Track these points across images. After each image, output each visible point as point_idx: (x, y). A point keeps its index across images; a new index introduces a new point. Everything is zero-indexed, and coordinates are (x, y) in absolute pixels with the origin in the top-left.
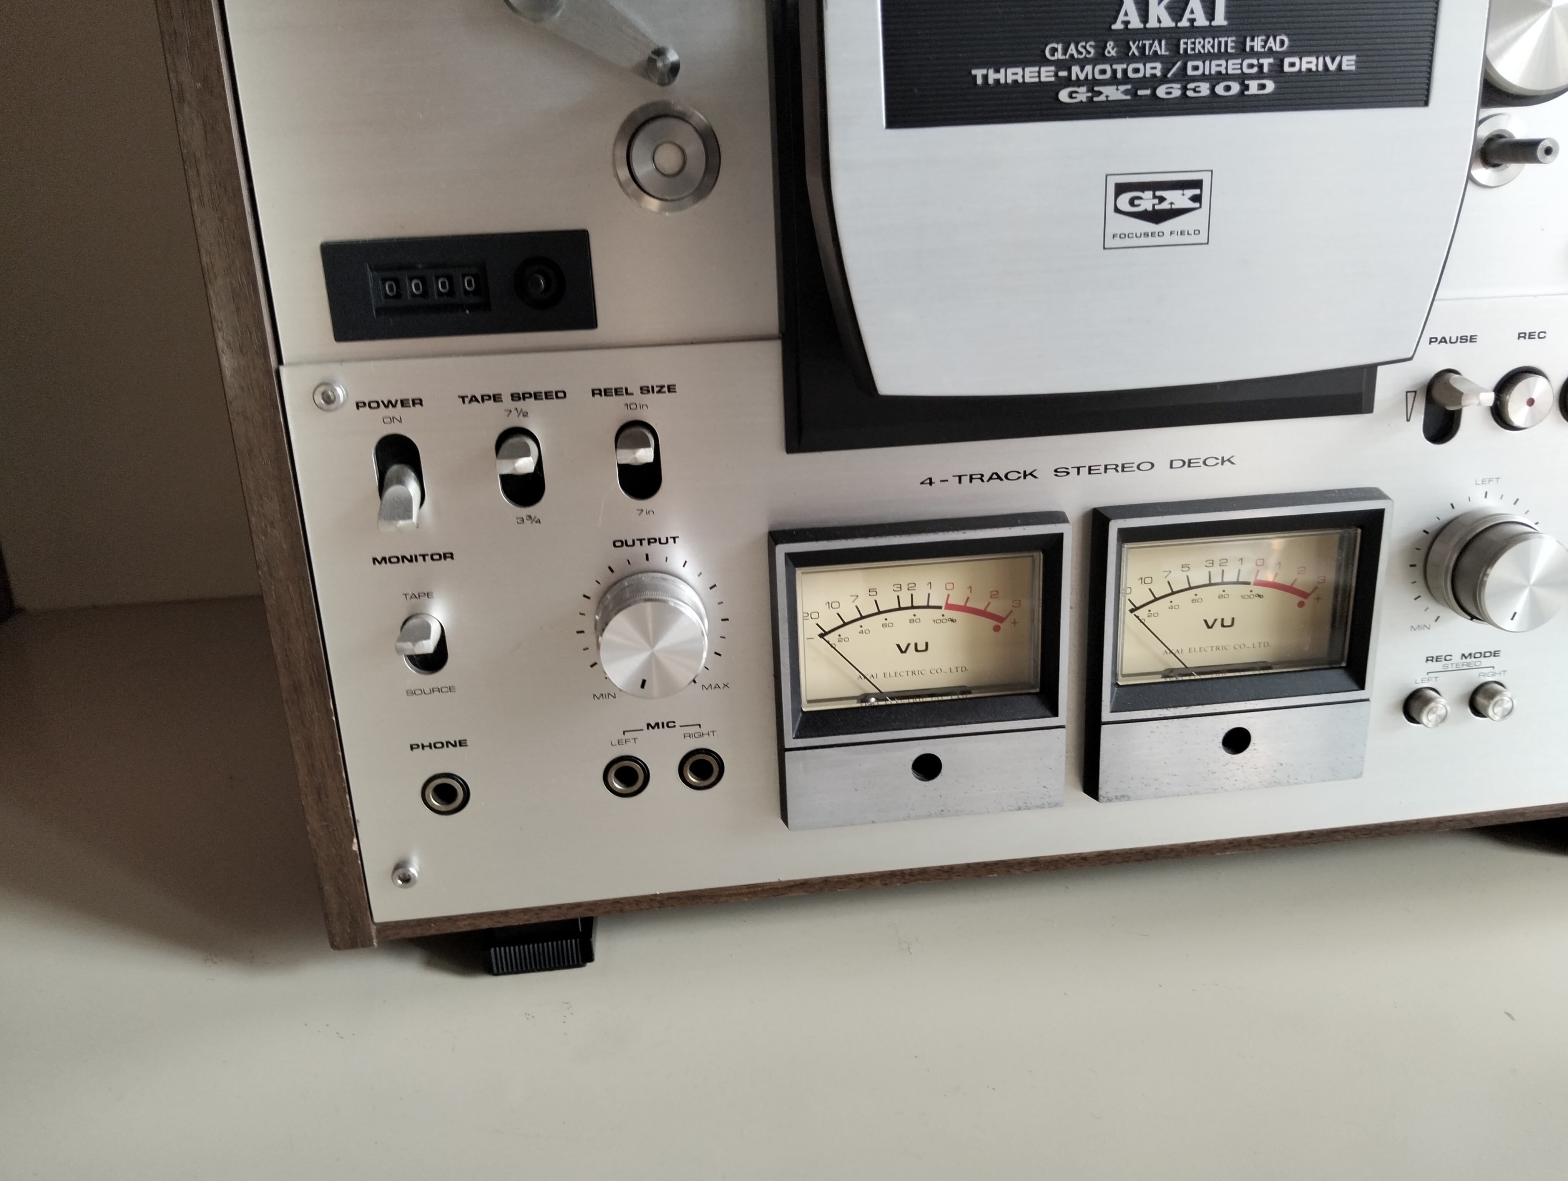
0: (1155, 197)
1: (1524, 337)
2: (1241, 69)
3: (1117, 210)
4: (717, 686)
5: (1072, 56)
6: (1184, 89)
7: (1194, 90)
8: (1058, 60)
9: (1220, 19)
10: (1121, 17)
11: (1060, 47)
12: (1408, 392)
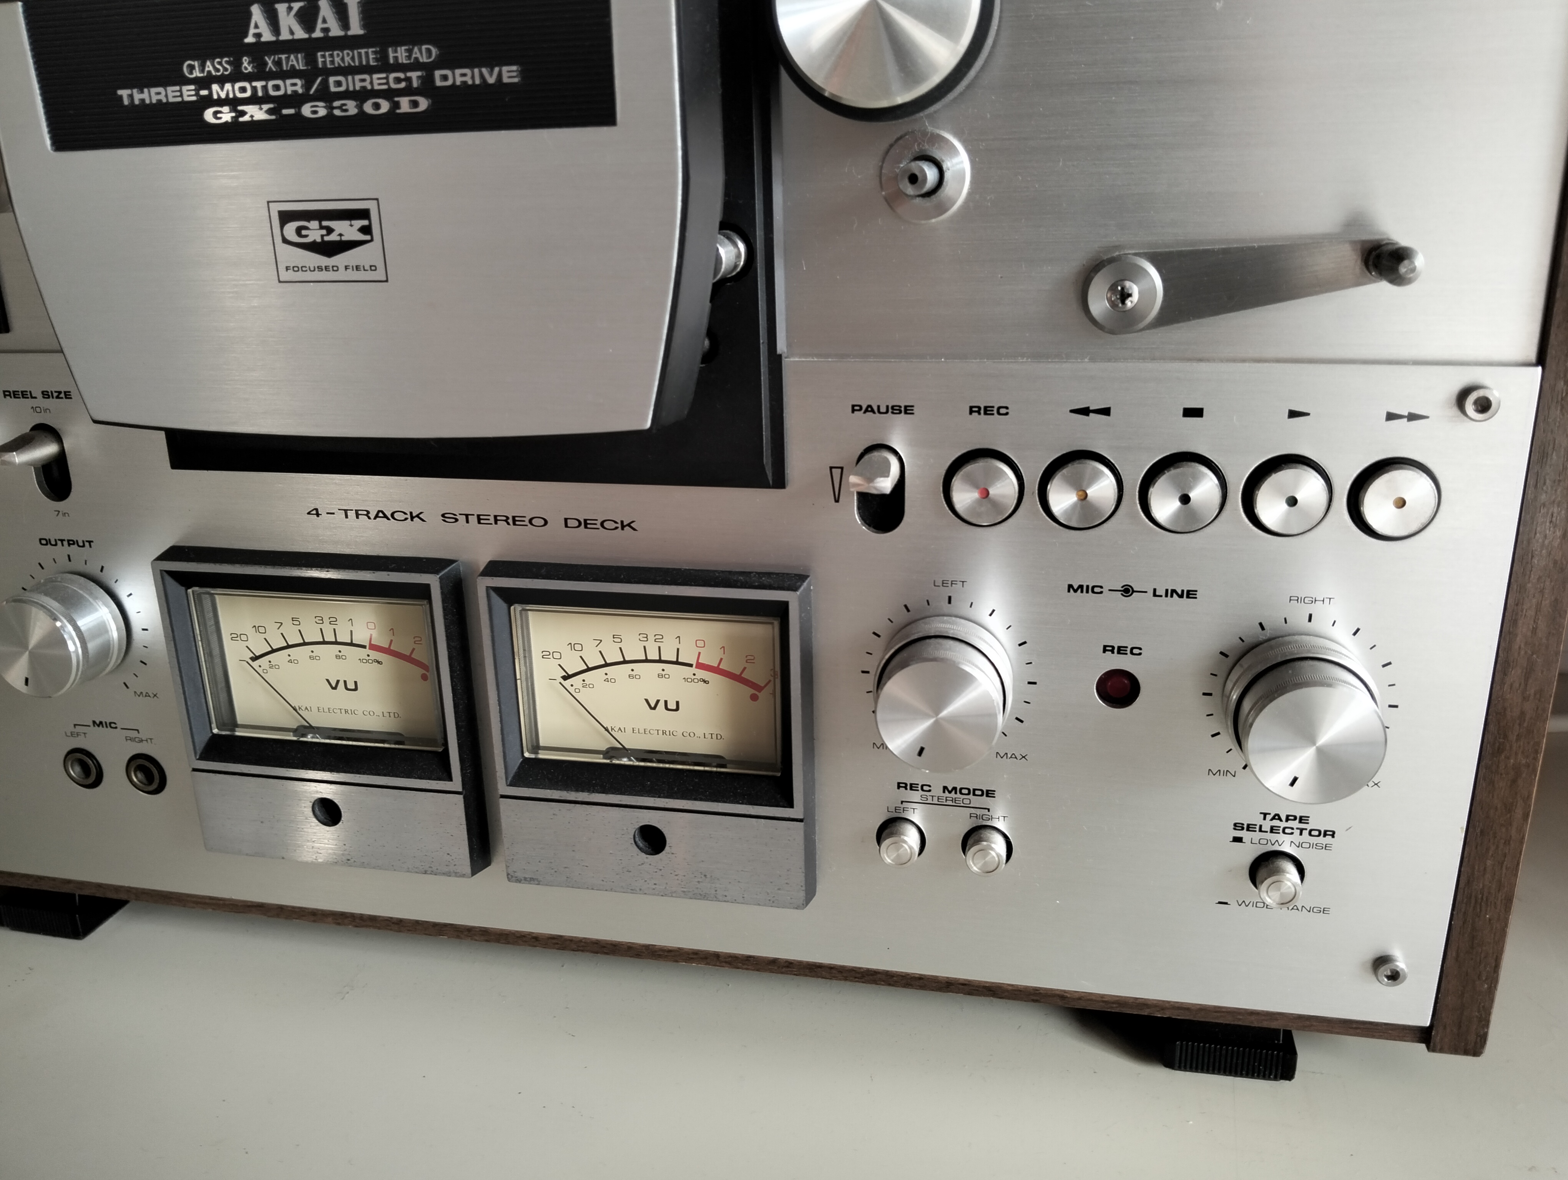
1: (979, 412)
2: (387, 83)
3: (285, 241)
4: (147, 695)
5: (209, 72)
6: (330, 107)
7: (340, 108)
8: (197, 78)
9: (356, 28)
10: (252, 31)
11: (196, 64)
12: (831, 468)
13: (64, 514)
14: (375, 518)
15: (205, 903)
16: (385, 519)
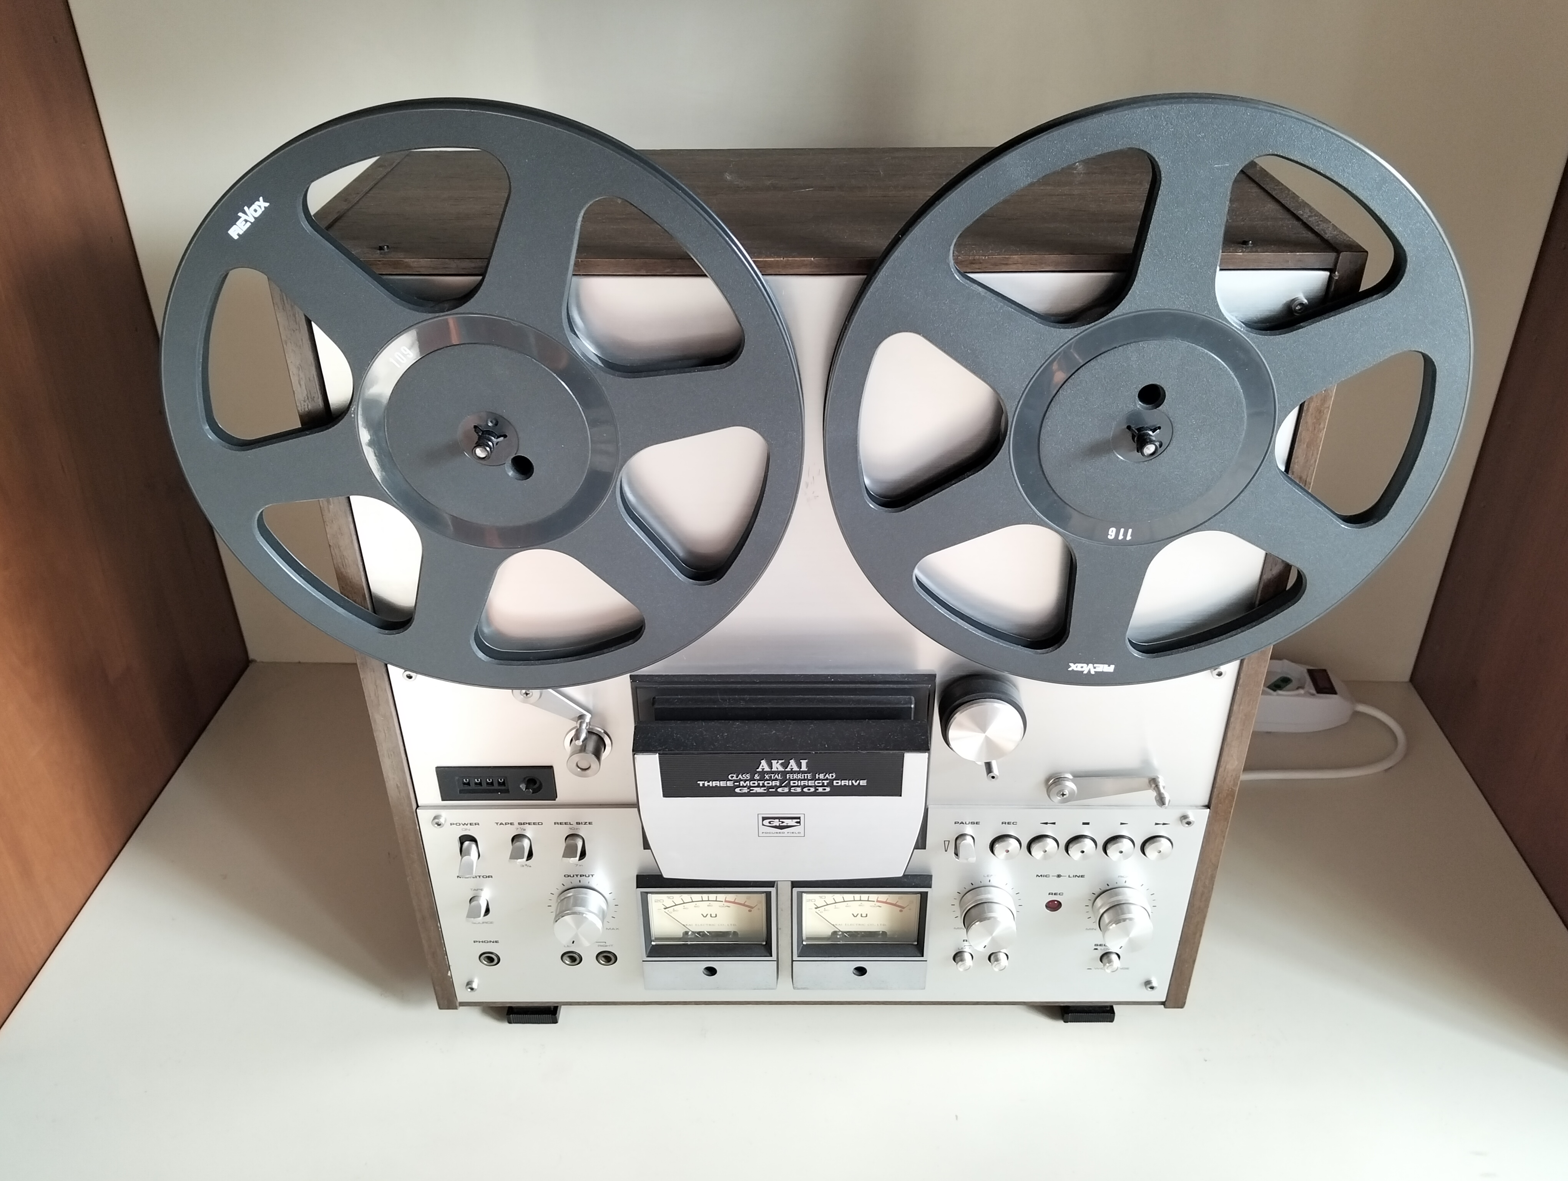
1: (1005, 824)
2: (814, 784)
3: (763, 825)
4: (613, 929)
5: (740, 778)
6: (790, 790)
7: (794, 790)
8: (734, 780)
9: (804, 768)
10: (761, 767)
11: (735, 775)
12: (945, 841)
13: (580, 866)
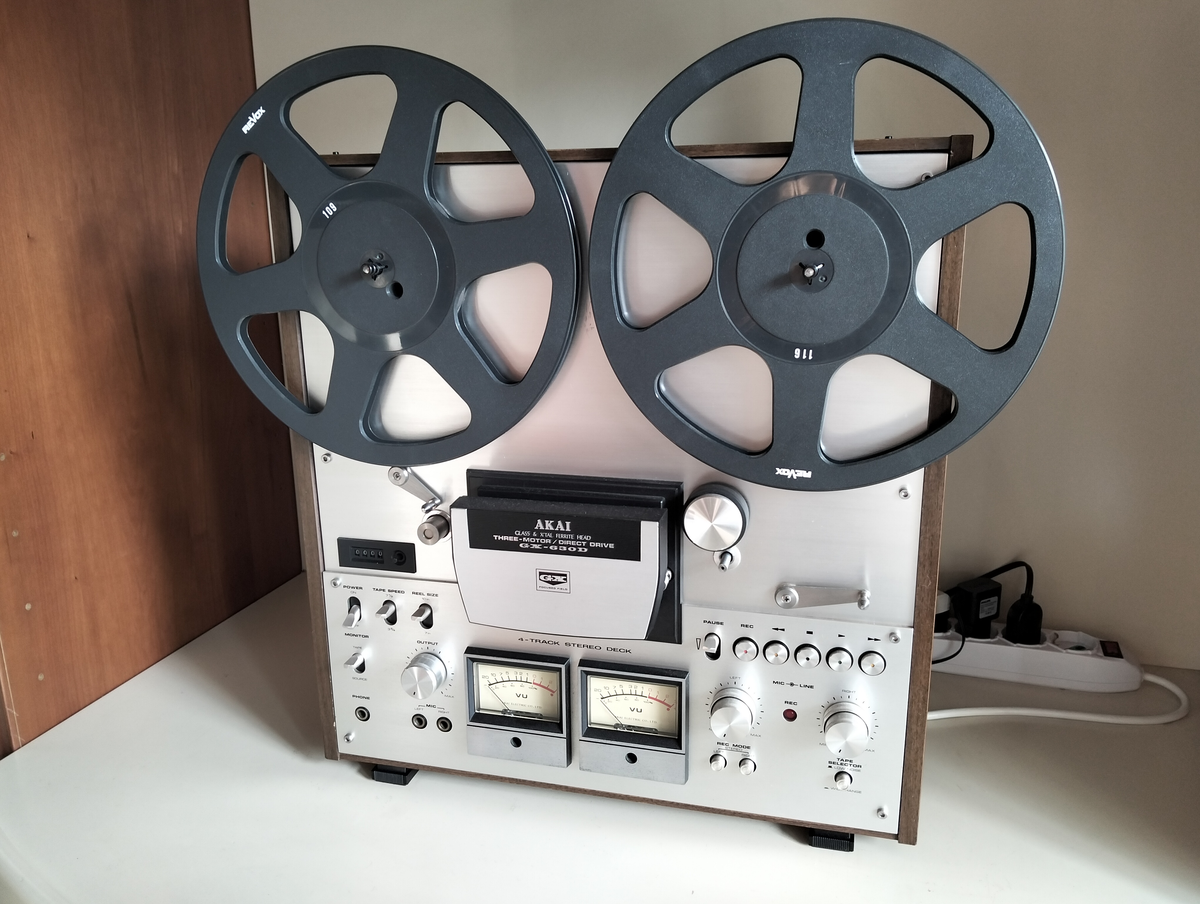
0: (552, 577)
1: (744, 626)
2: (576, 544)
3: (540, 579)
4: (450, 696)
5: (523, 535)
6: (558, 548)
7: (561, 548)
8: (519, 536)
9: (568, 529)
10: (537, 526)
11: (519, 532)
12: (697, 639)
13: (429, 633)
14: (542, 643)
15: (459, 773)
16: (545, 643)
